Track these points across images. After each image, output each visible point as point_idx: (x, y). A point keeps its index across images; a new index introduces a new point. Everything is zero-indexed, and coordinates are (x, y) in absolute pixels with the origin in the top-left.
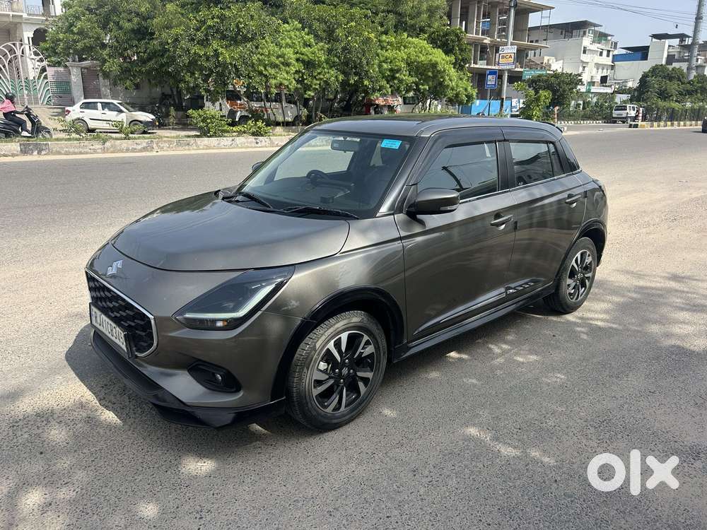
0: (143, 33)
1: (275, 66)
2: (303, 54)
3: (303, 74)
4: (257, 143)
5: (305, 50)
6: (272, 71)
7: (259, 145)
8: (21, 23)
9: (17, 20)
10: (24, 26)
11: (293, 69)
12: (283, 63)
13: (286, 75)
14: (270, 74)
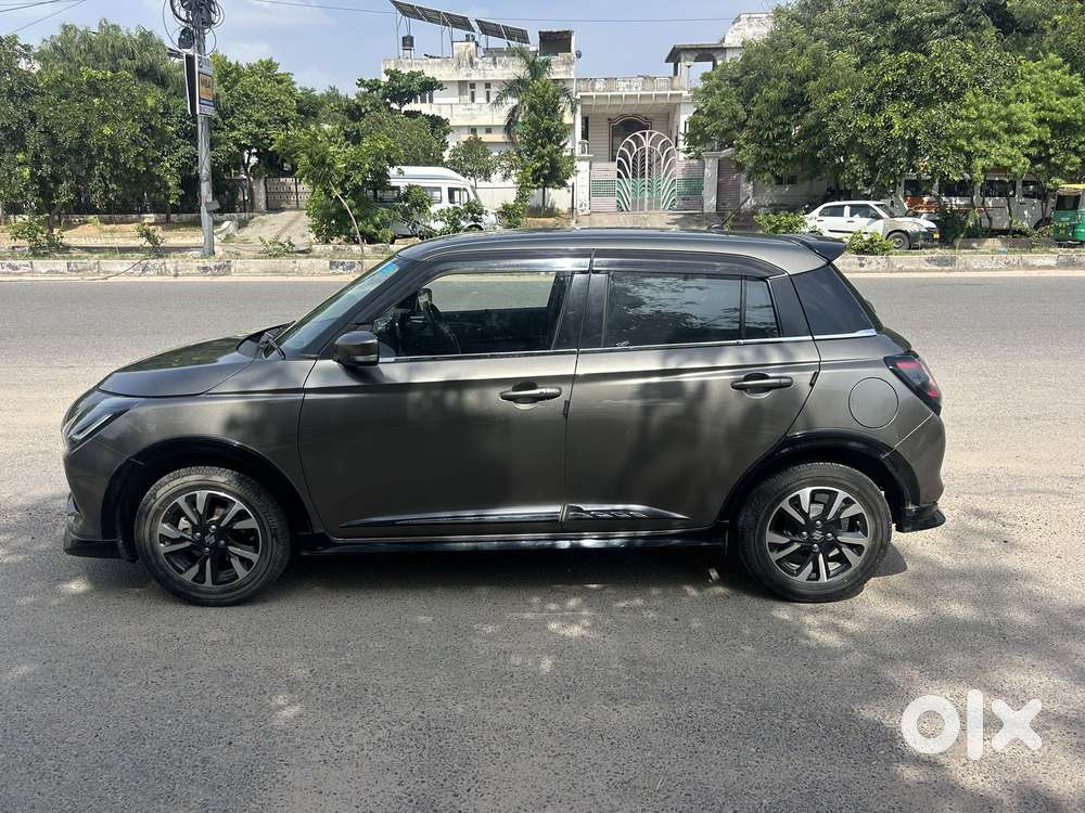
0: (795, 103)
1: (987, 135)
2: (1052, 110)
3: (1047, 147)
4: (862, 265)
5: (1061, 103)
6: (981, 144)
7: (865, 268)
8: (679, 104)
9: (674, 101)
10: (682, 106)
11: (1026, 139)
12: (1007, 131)
13: (1008, 150)
14: (977, 150)
